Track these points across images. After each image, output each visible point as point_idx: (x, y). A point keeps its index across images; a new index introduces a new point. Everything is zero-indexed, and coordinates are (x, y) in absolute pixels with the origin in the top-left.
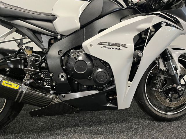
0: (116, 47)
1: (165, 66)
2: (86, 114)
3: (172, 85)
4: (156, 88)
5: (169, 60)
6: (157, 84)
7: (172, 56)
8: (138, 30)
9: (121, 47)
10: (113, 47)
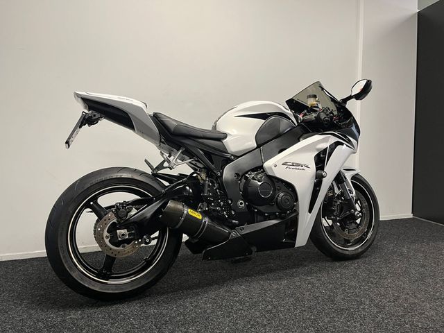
0: (300, 167)
1: (339, 189)
2: (245, 265)
3: (350, 211)
4: (334, 216)
5: (344, 181)
6: (334, 211)
7: (346, 178)
8: (317, 150)
9: (304, 167)
10: (297, 167)
